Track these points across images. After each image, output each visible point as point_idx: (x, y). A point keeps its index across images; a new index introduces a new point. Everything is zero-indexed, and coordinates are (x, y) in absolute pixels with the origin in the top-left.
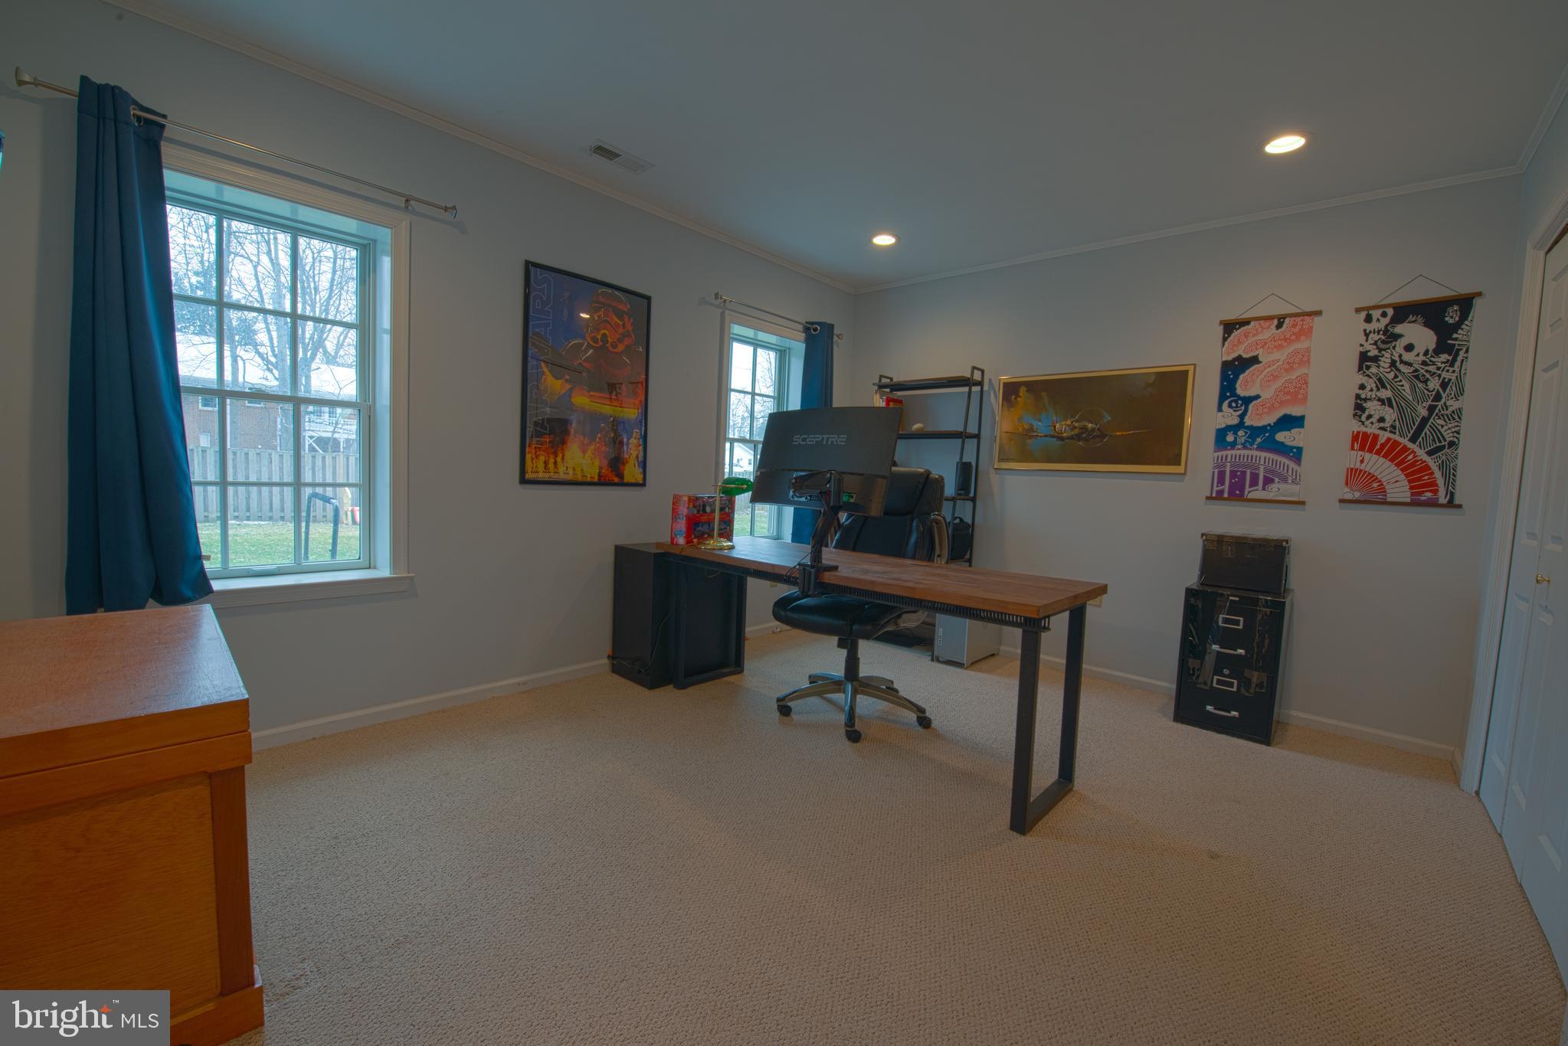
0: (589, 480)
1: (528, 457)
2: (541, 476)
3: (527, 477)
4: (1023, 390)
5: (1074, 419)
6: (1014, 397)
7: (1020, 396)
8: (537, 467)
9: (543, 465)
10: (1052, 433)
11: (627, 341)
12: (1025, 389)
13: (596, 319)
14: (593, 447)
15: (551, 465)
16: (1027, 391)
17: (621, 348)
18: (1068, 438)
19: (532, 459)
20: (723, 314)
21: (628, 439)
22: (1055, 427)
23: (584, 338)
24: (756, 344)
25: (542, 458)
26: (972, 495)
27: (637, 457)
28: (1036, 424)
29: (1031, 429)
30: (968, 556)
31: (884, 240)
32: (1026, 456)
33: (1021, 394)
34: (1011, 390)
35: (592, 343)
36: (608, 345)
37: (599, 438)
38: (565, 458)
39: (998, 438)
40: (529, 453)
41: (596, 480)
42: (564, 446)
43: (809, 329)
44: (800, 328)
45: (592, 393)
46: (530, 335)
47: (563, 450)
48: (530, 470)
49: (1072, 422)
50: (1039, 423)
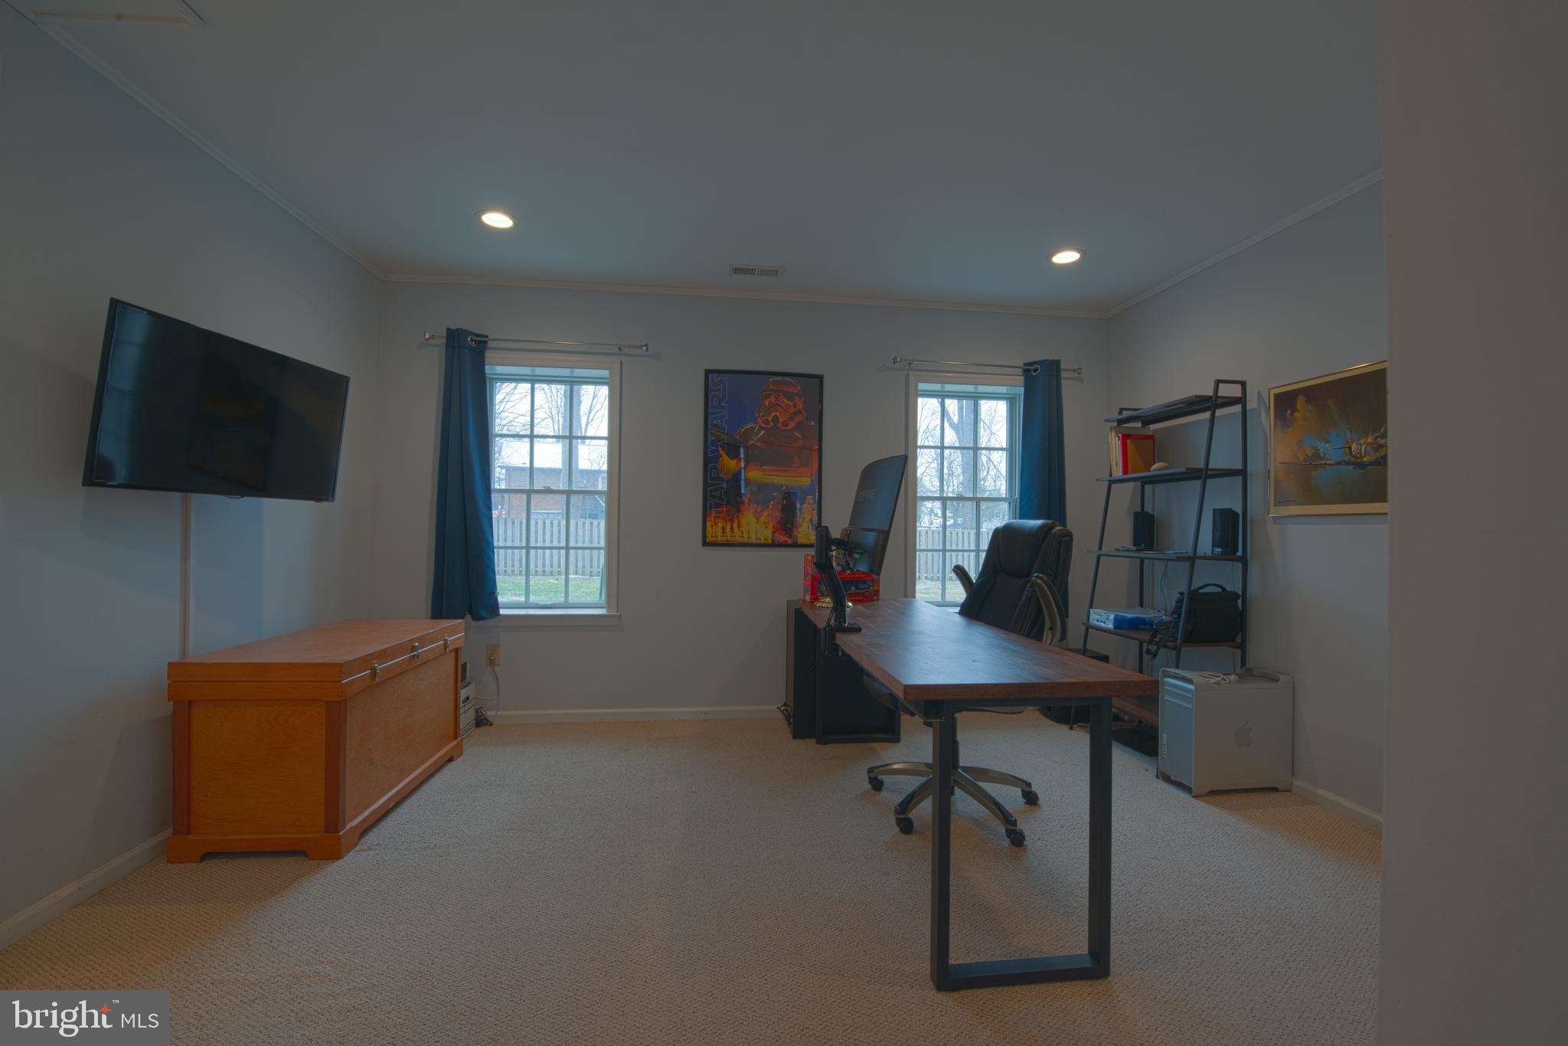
0: (763, 542)
1: (709, 524)
2: (720, 538)
3: (708, 540)
4: (1301, 401)
5: (1377, 434)
6: (1289, 412)
7: (1298, 411)
8: (716, 531)
9: (721, 531)
10: (1347, 459)
11: (798, 419)
12: (1304, 399)
13: (767, 404)
14: (766, 513)
15: (728, 530)
16: (1306, 401)
17: (792, 425)
18: (1371, 463)
19: (712, 526)
20: (907, 376)
21: (802, 505)
22: (1350, 448)
23: (756, 422)
24: (942, 396)
25: (720, 525)
26: (1240, 553)
27: (811, 520)
28: (1322, 447)
29: (1317, 455)
30: (1239, 640)
31: (1066, 257)
32: (1313, 495)
33: (1299, 407)
34: (1285, 402)
35: (763, 425)
36: (779, 425)
37: (773, 506)
38: (741, 524)
39: (1272, 473)
40: (710, 521)
41: (770, 542)
42: (740, 514)
43: (1029, 370)
44: (1020, 372)
45: (764, 468)
46: (709, 426)
47: (738, 517)
48: (710, 536)
49: (1376, 439)
50: (1327, 445)
